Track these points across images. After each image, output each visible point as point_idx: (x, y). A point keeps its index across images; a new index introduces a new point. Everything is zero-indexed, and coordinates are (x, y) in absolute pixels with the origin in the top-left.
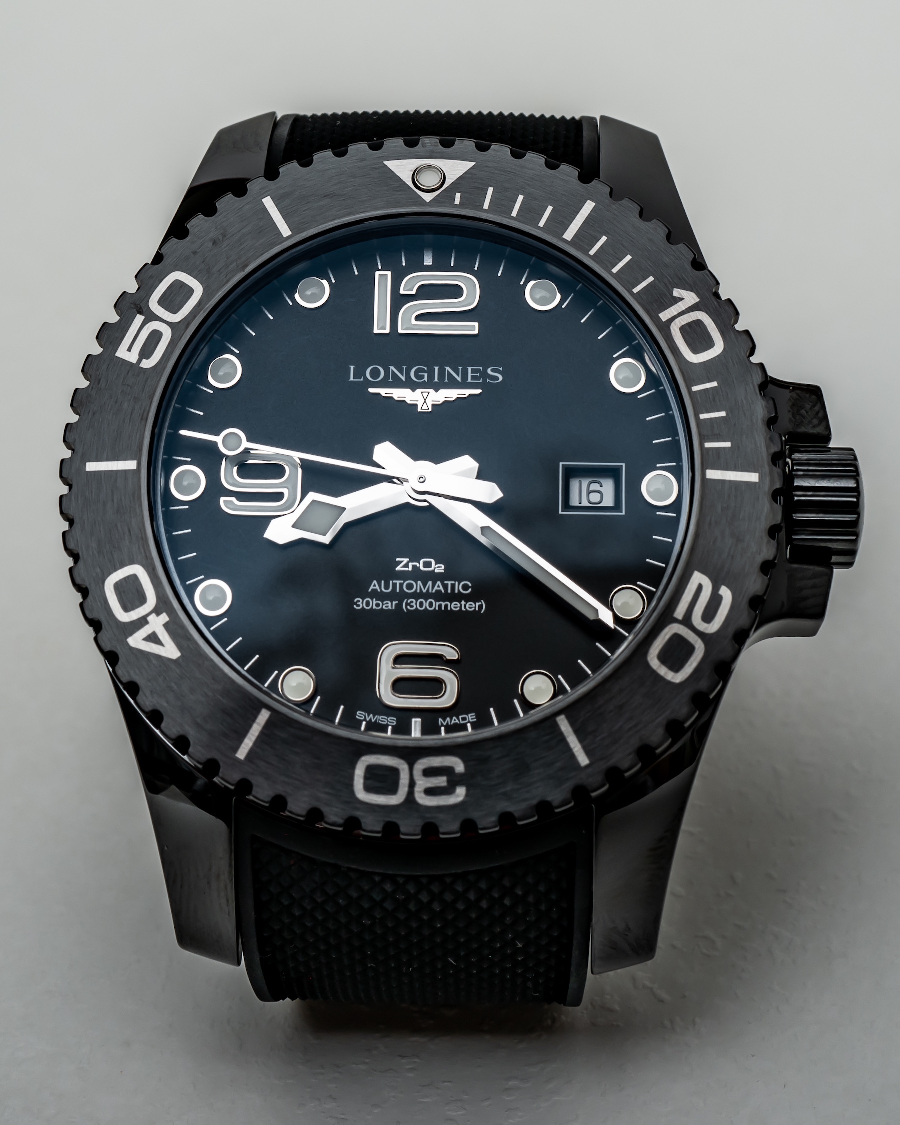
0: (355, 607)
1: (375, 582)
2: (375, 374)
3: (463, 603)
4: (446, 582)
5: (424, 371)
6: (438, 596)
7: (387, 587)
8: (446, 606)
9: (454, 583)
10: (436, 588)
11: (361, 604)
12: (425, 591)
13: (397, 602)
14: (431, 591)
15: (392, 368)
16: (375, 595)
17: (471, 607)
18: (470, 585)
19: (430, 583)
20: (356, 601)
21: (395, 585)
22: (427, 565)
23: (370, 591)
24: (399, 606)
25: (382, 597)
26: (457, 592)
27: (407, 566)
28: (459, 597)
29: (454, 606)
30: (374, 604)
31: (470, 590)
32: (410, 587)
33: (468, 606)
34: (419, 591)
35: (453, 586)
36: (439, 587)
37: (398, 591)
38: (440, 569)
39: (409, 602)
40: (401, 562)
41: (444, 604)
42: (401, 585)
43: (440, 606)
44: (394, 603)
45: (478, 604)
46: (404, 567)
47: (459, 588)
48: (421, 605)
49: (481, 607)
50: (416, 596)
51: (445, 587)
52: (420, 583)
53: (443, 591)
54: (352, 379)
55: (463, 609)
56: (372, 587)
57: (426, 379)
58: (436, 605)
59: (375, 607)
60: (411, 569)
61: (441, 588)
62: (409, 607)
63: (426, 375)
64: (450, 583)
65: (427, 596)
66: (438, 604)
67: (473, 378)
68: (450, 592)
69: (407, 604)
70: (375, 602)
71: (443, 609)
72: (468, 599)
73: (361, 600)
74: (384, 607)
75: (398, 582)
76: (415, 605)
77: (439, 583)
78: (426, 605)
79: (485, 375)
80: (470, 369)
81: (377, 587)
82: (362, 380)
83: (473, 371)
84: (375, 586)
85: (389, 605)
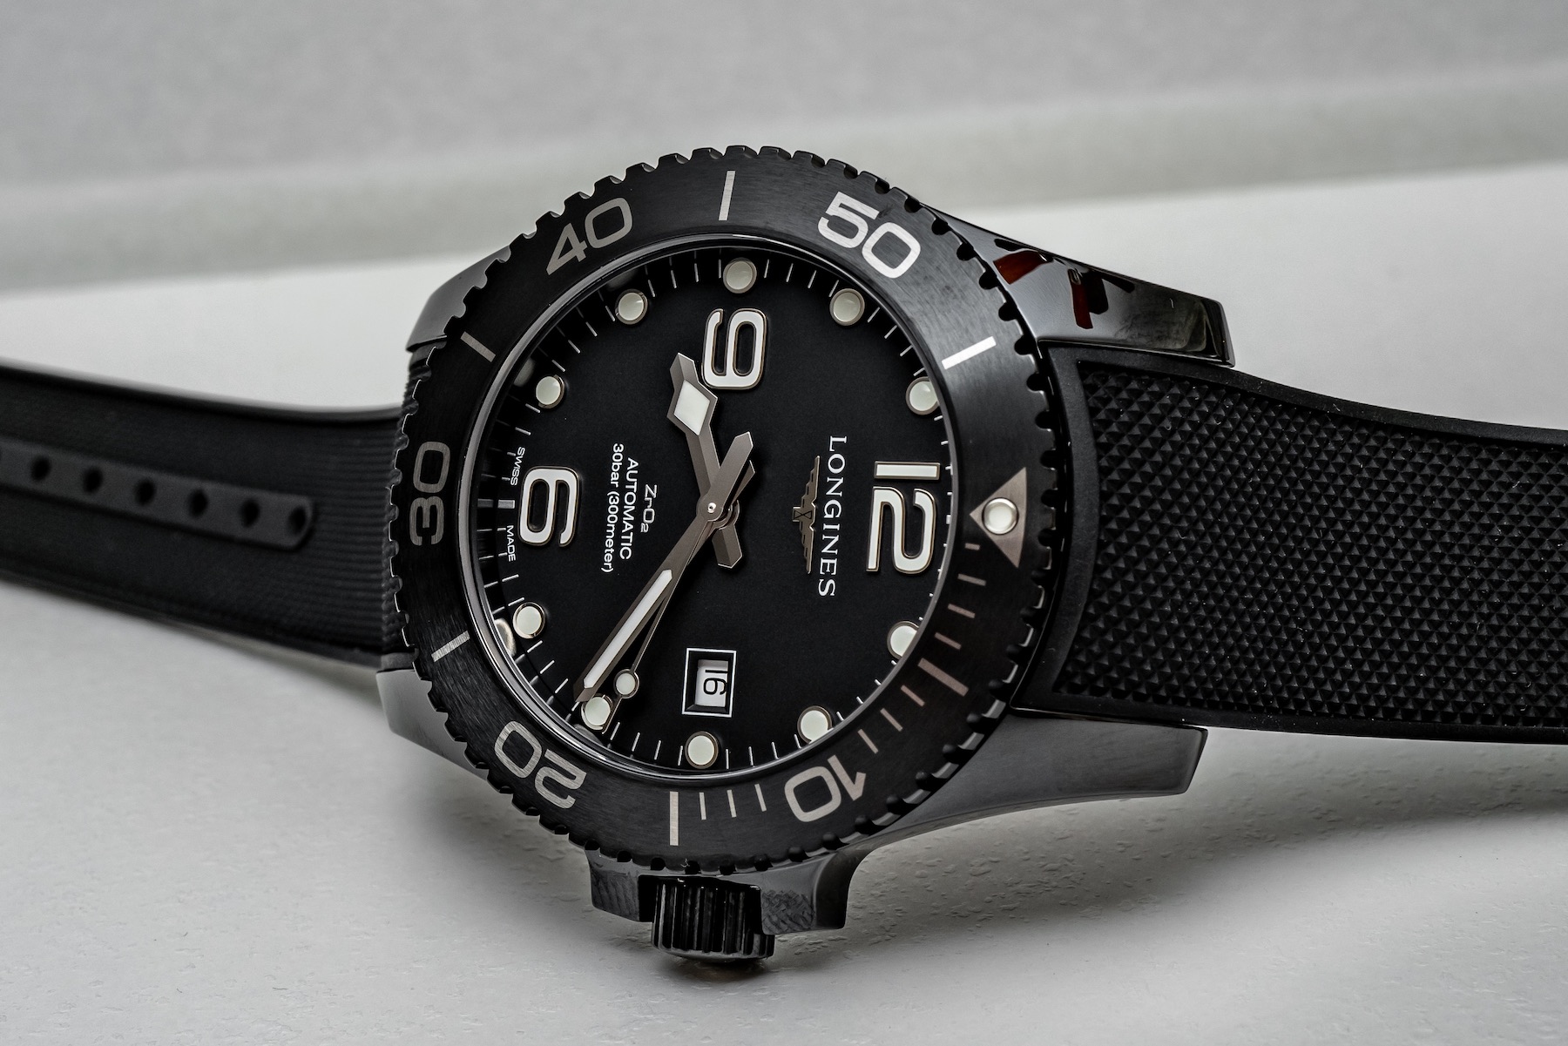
0: (616, 445)
1: (637, 464)
2: (836, 463)
3: (612, 550)
4: (632, 534)
5: (836, 513)
6: (620, 526)
7: (632, 476)
8: (610, 534)
9: (631, 541)
10: (627, 524)
11: (618, 450)
12: (625, 513)
13: (617, 486)
14: (625, 519)
15: (841, 481)
16: (625, 464)
17: (608, 558)
18: (628, 558)
19: (632, 518)
20: (621, 445)
21: (632, 483)
22: (649, 516)
23: (629, 459)
24: (613, 488)
25: (623, 471)
26: (622, 544)
27: (650, 495)
28: (617, 547)
29: (610, 542)
30: (617, 463)
31: (623, 558)
32: (630, 498)
33: (608, 554)
34: (625, 507)
35: (628, 541)
36: (628, 527)
37: (627, 487)
38: (644, 528)
39: (617, 498)
40: (653, 489)
41: (612, 531)
42: (632, 490)
43: (611, 528)
44: (617, 483)
45: (610, 564)
46: (649, 494)
47: (626, 546)
48: (613, 510)
49: (607, 568)
50: (621, 505)
51: (628, 533)
52: (633, 508)
53: (623, 531)
54: (832, 439)
55: (606, 551)
56: (632, 461)
57: (827, 516)
58: (612, 524)
59: (614, 464)
60: (647, 499)
61: (627, 529)
62: (612, 497)
63: (831, 516)
64: (631, 538)
65: (620, 515)
66: (613, 526)
67: (825, 565)
68: (623, 537)
69: (614, 495)
70: (619, 464)
71: (608, 531)
72: (616, 554)
73: (621, 451)
74: (613, 473)
75: (635, 487)
76: (613, 503)
77: (632, 527)
78: (613, 514)
79: (827, 577)
80: (835, 561)
81: (632, 467)
82: (831, 450)
83: (832, 565)
84: (634, 464)
85: (615, 478)
